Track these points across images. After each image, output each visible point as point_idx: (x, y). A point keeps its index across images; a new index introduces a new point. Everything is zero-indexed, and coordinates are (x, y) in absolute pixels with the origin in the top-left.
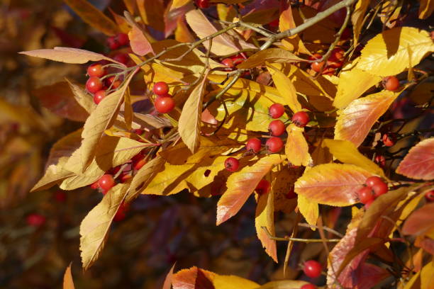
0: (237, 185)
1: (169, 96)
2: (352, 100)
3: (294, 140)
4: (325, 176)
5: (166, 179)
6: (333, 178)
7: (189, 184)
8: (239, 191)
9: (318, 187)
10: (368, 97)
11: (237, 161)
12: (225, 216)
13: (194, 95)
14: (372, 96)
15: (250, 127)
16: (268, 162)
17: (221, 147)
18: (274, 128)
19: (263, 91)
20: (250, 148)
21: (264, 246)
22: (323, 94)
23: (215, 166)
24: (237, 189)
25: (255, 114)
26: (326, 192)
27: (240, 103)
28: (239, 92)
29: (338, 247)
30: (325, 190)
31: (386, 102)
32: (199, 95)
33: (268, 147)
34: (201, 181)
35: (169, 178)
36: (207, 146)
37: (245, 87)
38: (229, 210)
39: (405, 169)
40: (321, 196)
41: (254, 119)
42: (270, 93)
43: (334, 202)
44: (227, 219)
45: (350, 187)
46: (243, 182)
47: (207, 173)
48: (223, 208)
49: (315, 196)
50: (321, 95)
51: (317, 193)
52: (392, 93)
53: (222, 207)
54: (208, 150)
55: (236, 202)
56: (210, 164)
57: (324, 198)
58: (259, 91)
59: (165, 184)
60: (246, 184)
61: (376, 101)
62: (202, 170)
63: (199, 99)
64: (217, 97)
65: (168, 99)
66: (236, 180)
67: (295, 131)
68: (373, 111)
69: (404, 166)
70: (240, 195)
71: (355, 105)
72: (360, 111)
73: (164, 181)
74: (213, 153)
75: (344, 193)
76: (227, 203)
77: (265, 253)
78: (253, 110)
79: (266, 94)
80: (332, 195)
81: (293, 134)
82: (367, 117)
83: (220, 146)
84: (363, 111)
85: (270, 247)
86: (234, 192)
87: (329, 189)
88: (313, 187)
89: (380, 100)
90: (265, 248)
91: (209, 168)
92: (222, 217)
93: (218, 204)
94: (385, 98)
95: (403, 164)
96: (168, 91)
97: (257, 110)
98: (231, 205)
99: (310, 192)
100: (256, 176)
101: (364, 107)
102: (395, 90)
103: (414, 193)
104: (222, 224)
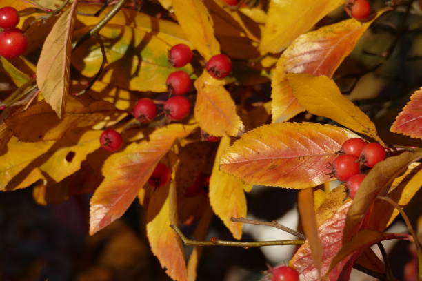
0: (119, 173)
1: (18, 30)
2: (297, 35)
3: (209, 99)
4: (270, 145)
5: (8, 166)
6: (284, 147)
7: (44, 174)
8: (122, 182)
9: (259, 161)
10: (322, 29)
11: (119, 136)
12: (103, 220)
13: (60, 27)
14: (327, 28)
15: (135, 85)
16: (167, 135)
17: (94, 115)
18: (176, 83)
19: (155, 30)
20: (140, 114)
21: (163, 266)
22: (245, 33)
23: (82, 145)
24: (119, 178)
25: (143, 64)
26: (273, 169)
27: (120, 50)
28: (118, 32)
29: (303, 252)
30: (271, 164)
31: (351, 37)
32: (68, 26)
33: (168, 110)
34: (62, 169)
35: (13, 164)
36: (73, 113)
37: (128, 24)
38: (110, 211)
39: (406, 125)
40: (266, 174)
41: (141, 73)
42: (165, 32)
43: (287, 182)
44: (106, 225)
45: (312, 159)
46: (128, 167)
47: (70, 157)
48: (99, 208)
49: (257, 175)
50: (242, 35)
51: (257, 170)
52: (358, 24)
53: (98, 206)
54: (74, 118)
55: (119, 198)
56: (74, 143)
57: (270, 177)
58: (149, 30)
59: (7, 173)
60: (133, 171)
61: (334, 35)
62: (63, 152)
63: (67, 33)
64: (91, 32)
65: (17, 35)
66: (118, 165)
67: (210, 86)
68: (331, 50)
69: (404, 121)
70: (124, 187)
71: (302, 43)
72: (310, 53)
73: (6, 170)
74: (81, 125)
75: (303, 167)
76: (106, 200)
77: (166, 275)
78: (140, 60)
79: (160, 35)
80: (284, 172)
81: (207, 90)
82: (323, 61)
83: (92, 113)
84: (315, 51)
85: (174, 266)
86: (114, 183)
87: (279, 163)
88: (250, 162)
89: (341, 34)
90: (165, 269)
91: (73, 149)
92: (98, 222)
93: (91, 203)
94: (348, 31)
95: (403, 117)
96: (17, 21)
97: (144, 59)
98: (112, 203)
99: (247, 168)
100: (148, 158)
101: (316, 46)
102: (363, 18)
103: (417, 164)
104: (98, 233)
